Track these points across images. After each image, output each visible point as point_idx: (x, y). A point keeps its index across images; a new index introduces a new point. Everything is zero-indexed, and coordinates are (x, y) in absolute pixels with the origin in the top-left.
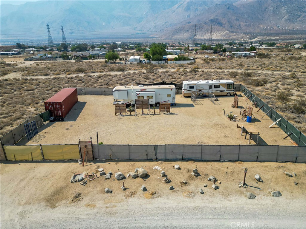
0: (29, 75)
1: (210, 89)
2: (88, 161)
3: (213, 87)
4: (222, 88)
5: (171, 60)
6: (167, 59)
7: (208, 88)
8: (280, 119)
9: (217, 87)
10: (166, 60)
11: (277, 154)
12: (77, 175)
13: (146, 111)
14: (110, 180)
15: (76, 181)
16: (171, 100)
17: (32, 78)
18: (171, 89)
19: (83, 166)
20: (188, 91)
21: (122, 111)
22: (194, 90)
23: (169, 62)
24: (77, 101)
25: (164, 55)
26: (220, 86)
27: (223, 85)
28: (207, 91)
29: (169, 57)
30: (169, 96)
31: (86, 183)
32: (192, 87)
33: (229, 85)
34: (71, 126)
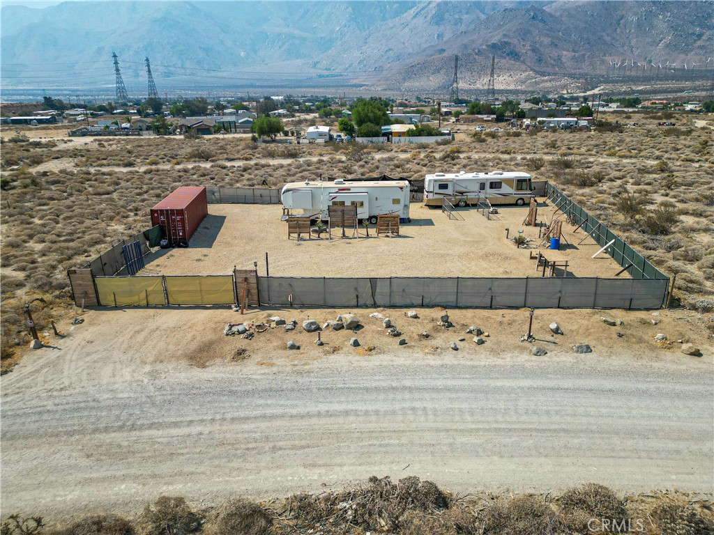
1: (481, 191)
2: (250, 307)
3: (488, 186)
4: (505, 189)
5: (400, 134)
6: (391, 133)
7: (476, 187)
8: (614, 240)
9: (495, 185)
10: (388, 135)
11: (596, 294)
12: (234, 325)
13: (349, 232)
14: (294, 331)
15: (234, 334)
16: (401, 212)
18: (401, 188)
19: (242, 313)
20: (436, 193)
21: (302, 230)
22: (449, 191)
23: (395, 139)
24: (205, 215)
25: (385, 125)
26: (503, 183)
27: (509, 181)
28: (476, 194)
29: (396, 128)
30: (396, 201)
31: (252, 335)
33: (521, 182)
34: (205, 255)
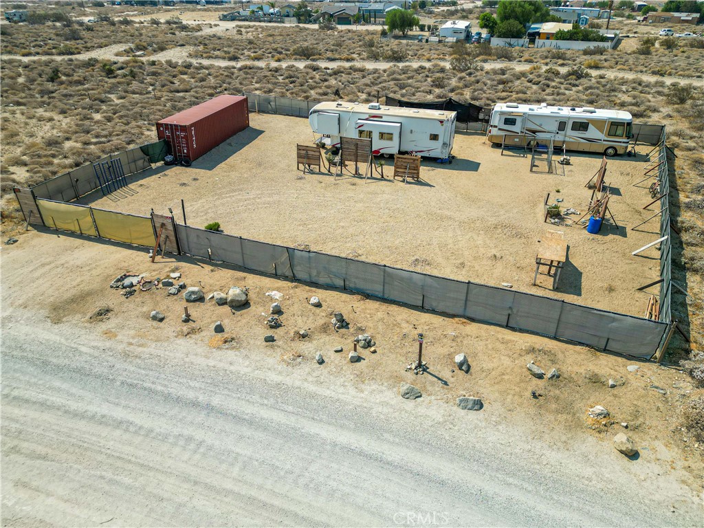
0: (202, 56)
1: (560, 132)
2: (169, 254)
3: (569, 126)
4: (592, 132)
7: (555, 127)
9: (581, 126)
12: (129, 276)
13: (363, 167)
15: (118, 287)
16: (439, 150)
17: (200, 64)
19: (153, 262)
20: (500, 129)
21: (312, 161)
22: (517, 128)
26: (590, 125)
27: (599, 123)
28: (553, 135)
31: (131, 293)
32: (510, 121)
33: (615, 124)
34: (195, 179)
